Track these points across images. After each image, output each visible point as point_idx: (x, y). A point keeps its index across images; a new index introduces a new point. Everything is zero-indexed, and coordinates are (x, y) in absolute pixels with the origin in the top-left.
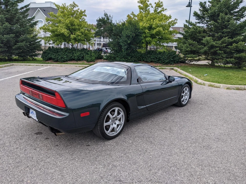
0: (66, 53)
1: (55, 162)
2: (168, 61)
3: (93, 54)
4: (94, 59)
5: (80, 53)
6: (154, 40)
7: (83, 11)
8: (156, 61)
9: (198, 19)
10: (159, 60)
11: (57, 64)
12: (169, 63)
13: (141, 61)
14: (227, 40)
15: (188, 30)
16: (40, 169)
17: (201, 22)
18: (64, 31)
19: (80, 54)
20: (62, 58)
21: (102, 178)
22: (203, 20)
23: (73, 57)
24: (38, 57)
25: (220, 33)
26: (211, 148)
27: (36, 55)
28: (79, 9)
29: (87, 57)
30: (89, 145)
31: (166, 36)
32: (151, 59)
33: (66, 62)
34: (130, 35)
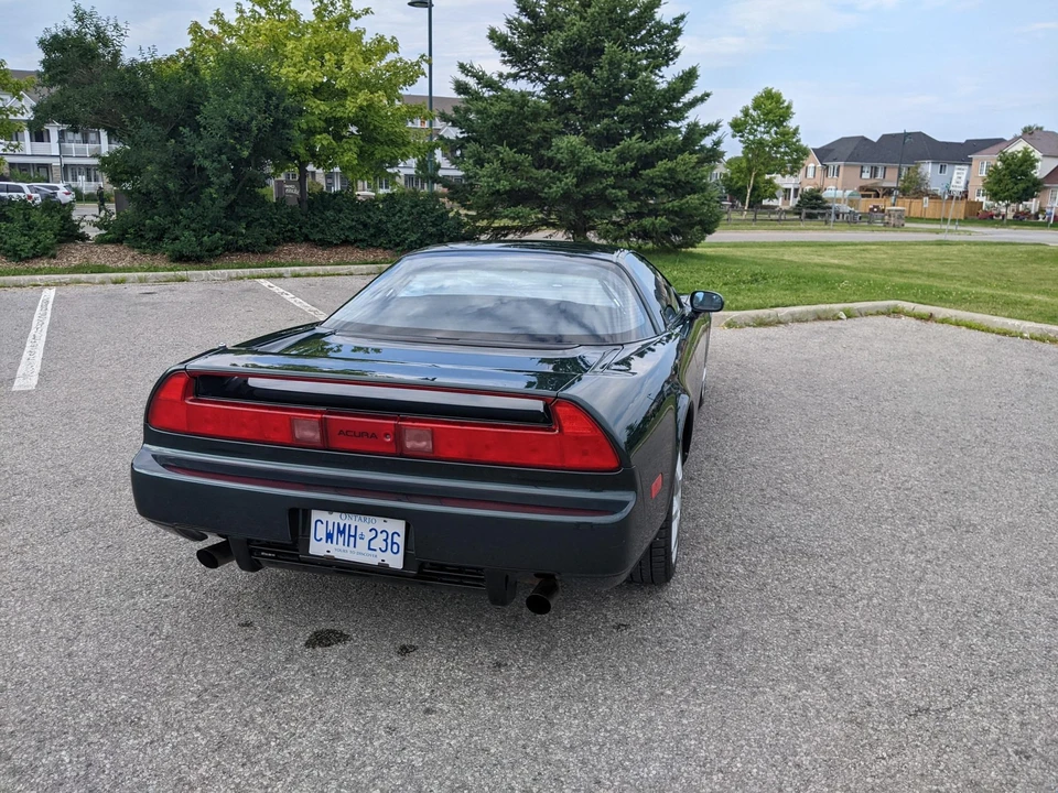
4: (47, 241)
8: (363, 241)
9: (510, 61)
10: (375, 236)
13: (292, 240)
14: (637, 145)
17: (523, 74)
22: (529, 67)
25: (606, 121)
30: (624, 625)
32: (342, 229)
34: (249, 122)
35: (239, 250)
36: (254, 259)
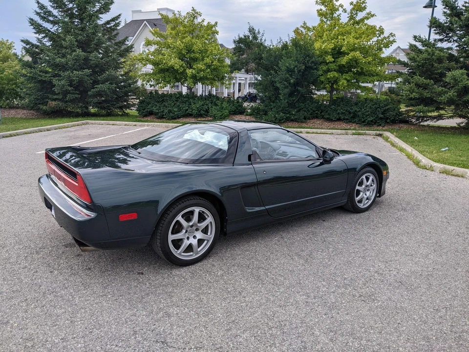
0: (178, 104)
1: (73, 297)
2: (372, 118)
3: (225, 105)
4: (226, 114)
5: (202, 102)
6: (344, 77)
7: (213, 23)
8: (348, 119)
9: (438, 33)
10: (354, 117)
11: (161, 124)
12: (375, 123)
13: (317, 117)
15: (416, 57)
16: (43, 306)
18: (175, 62)
19: (203, 105)
20: (170, 111)
21: (135, 333)
22: (450, 35)
23: (189, 111)
24: (132, 110)
26: (374, 300)
27: (128, 107)
28: (203, 21)
29: (214, 110)
30: (142, 274)
31: (370, 69)
32: (338, 114)
33: (178, 120)
34: (294, 68)
35: (292, 120)
36: (297, 124)
